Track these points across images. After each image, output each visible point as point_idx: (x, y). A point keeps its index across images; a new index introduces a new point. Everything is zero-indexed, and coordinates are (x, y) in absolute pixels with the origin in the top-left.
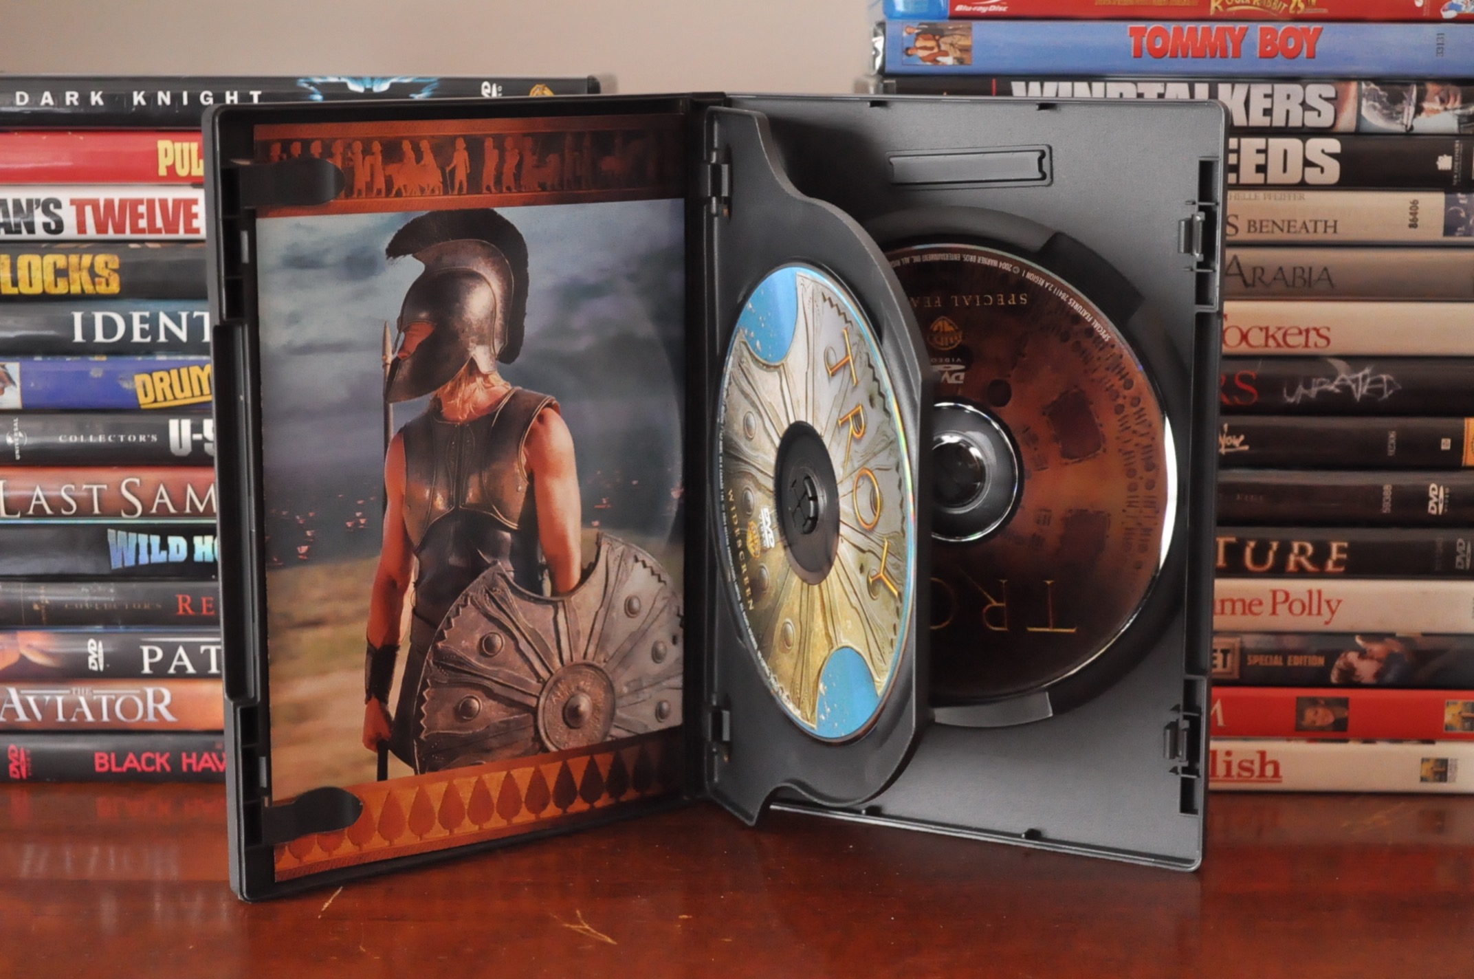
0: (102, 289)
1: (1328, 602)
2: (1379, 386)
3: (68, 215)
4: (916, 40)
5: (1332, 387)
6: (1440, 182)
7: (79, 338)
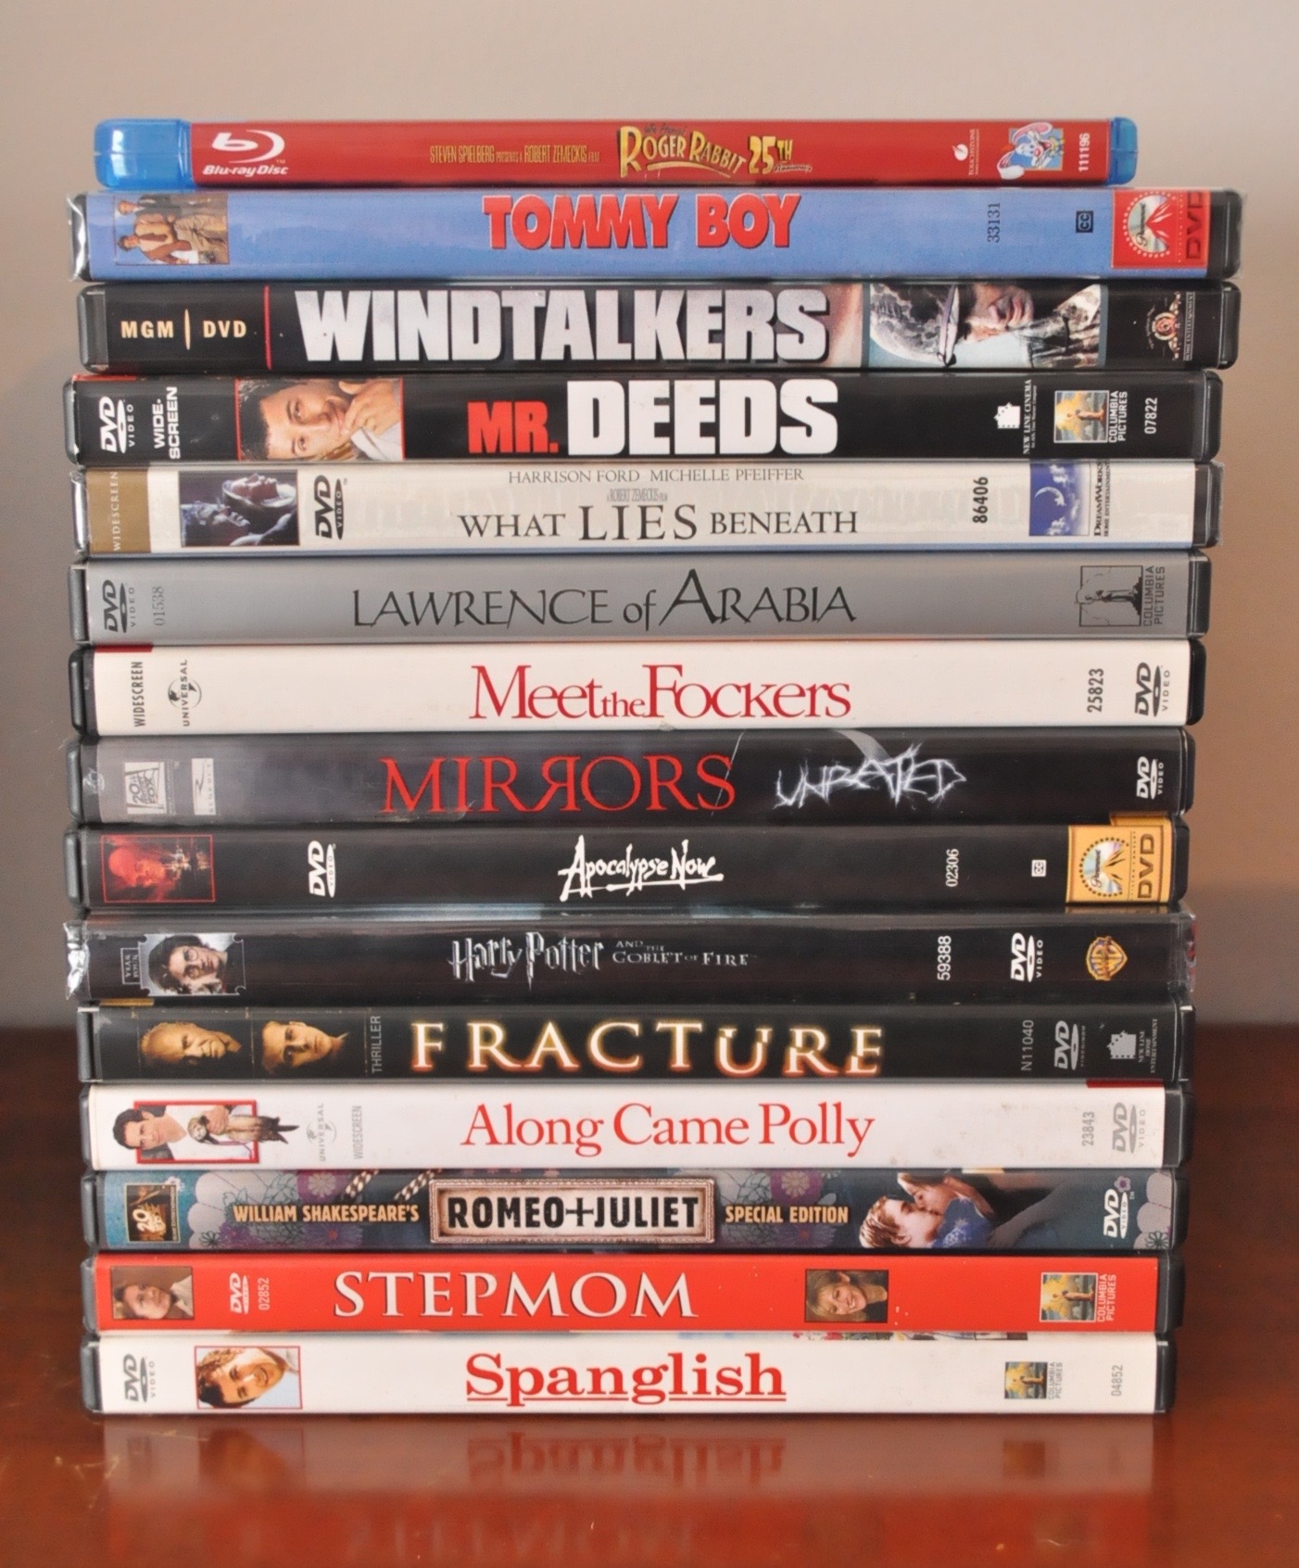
1: (852, 1123)
2: (929, 778)
4: (137, 223)
5: (855, 780)
6: (1004, 446)
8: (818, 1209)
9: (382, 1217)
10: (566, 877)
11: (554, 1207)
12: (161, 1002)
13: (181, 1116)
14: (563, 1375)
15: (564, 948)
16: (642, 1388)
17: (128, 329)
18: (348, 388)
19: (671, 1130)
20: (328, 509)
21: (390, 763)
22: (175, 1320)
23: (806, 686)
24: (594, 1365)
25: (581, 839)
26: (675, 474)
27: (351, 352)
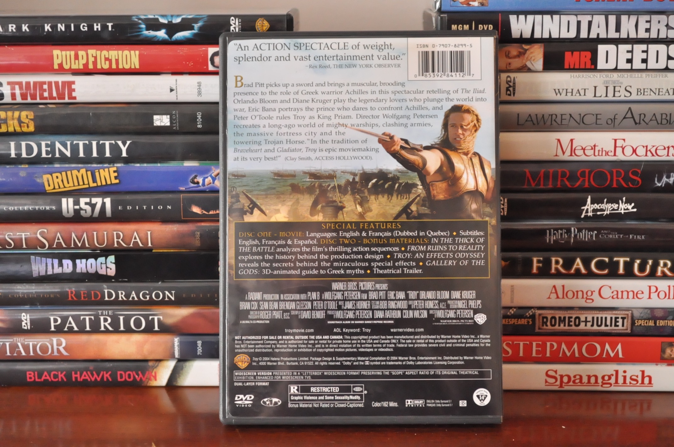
3: (6, 90)
7: (13, 156)
8: (666, 321)
9: (519, 323)
10: (584, 209)
11: (577, 320)
14: (578, 377)
15: (584, 233)
16: (604, 382)
17: (454, 28)
18: (526, 47)
19: (617, 294)
20: (510, 86)
21: (527, 171)
23: (666, 146)
24: (589, 374)
25: (589, 197)
26: (626, 76)
27: (527, 34)
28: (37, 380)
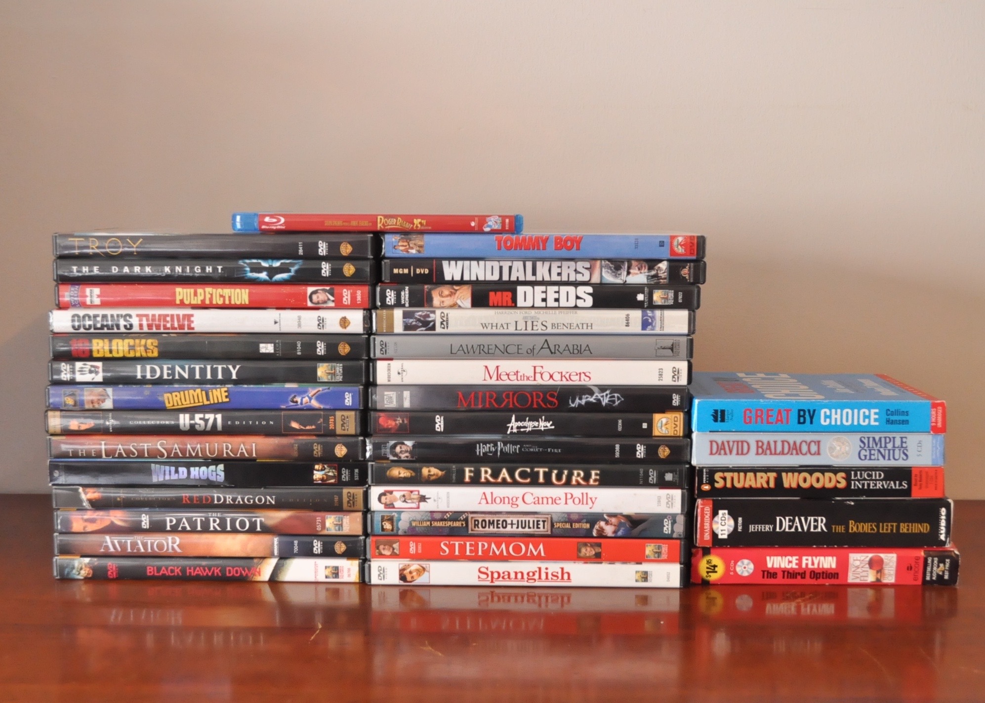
0: (150, 355)
1: (591, 498)
2: (613, 399)
3: (135, 321)
4: (399, 242)
5: (592, 399)
6: (639, 305)
7: (139, 377)
8: (581, 524)
9: (455, 525)
10: (509, 426)
11: (504, 523)
12: (393, 461)
13: (397, 495)
14: (506, 573)
15: (509, 446)
16: (529, 578)
17: (396, 271)
18: (456, 288)
19: (538, 500)
20: (444, 321)
21: (460, 393)
22: (394, 556)
23: (578, 372)
24: (515, 570)
25: (514, 415)
26: (542, 312)
27: (457, 278)
28: (156, 574)
